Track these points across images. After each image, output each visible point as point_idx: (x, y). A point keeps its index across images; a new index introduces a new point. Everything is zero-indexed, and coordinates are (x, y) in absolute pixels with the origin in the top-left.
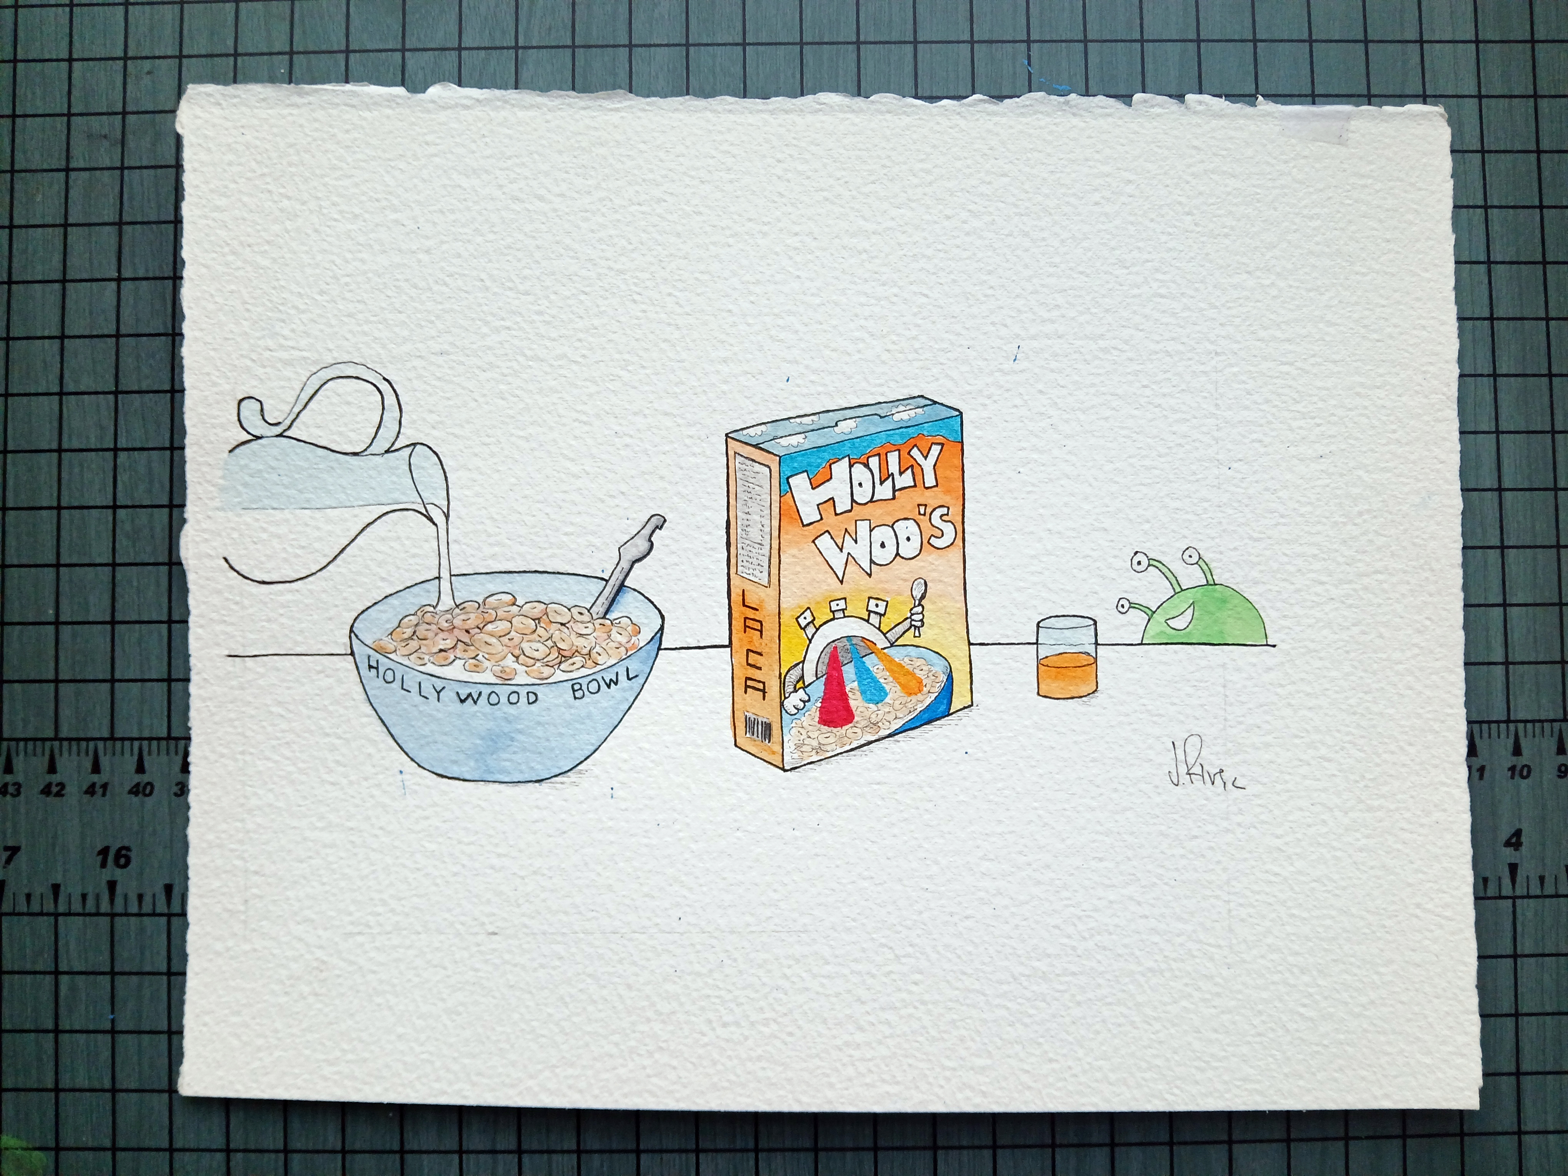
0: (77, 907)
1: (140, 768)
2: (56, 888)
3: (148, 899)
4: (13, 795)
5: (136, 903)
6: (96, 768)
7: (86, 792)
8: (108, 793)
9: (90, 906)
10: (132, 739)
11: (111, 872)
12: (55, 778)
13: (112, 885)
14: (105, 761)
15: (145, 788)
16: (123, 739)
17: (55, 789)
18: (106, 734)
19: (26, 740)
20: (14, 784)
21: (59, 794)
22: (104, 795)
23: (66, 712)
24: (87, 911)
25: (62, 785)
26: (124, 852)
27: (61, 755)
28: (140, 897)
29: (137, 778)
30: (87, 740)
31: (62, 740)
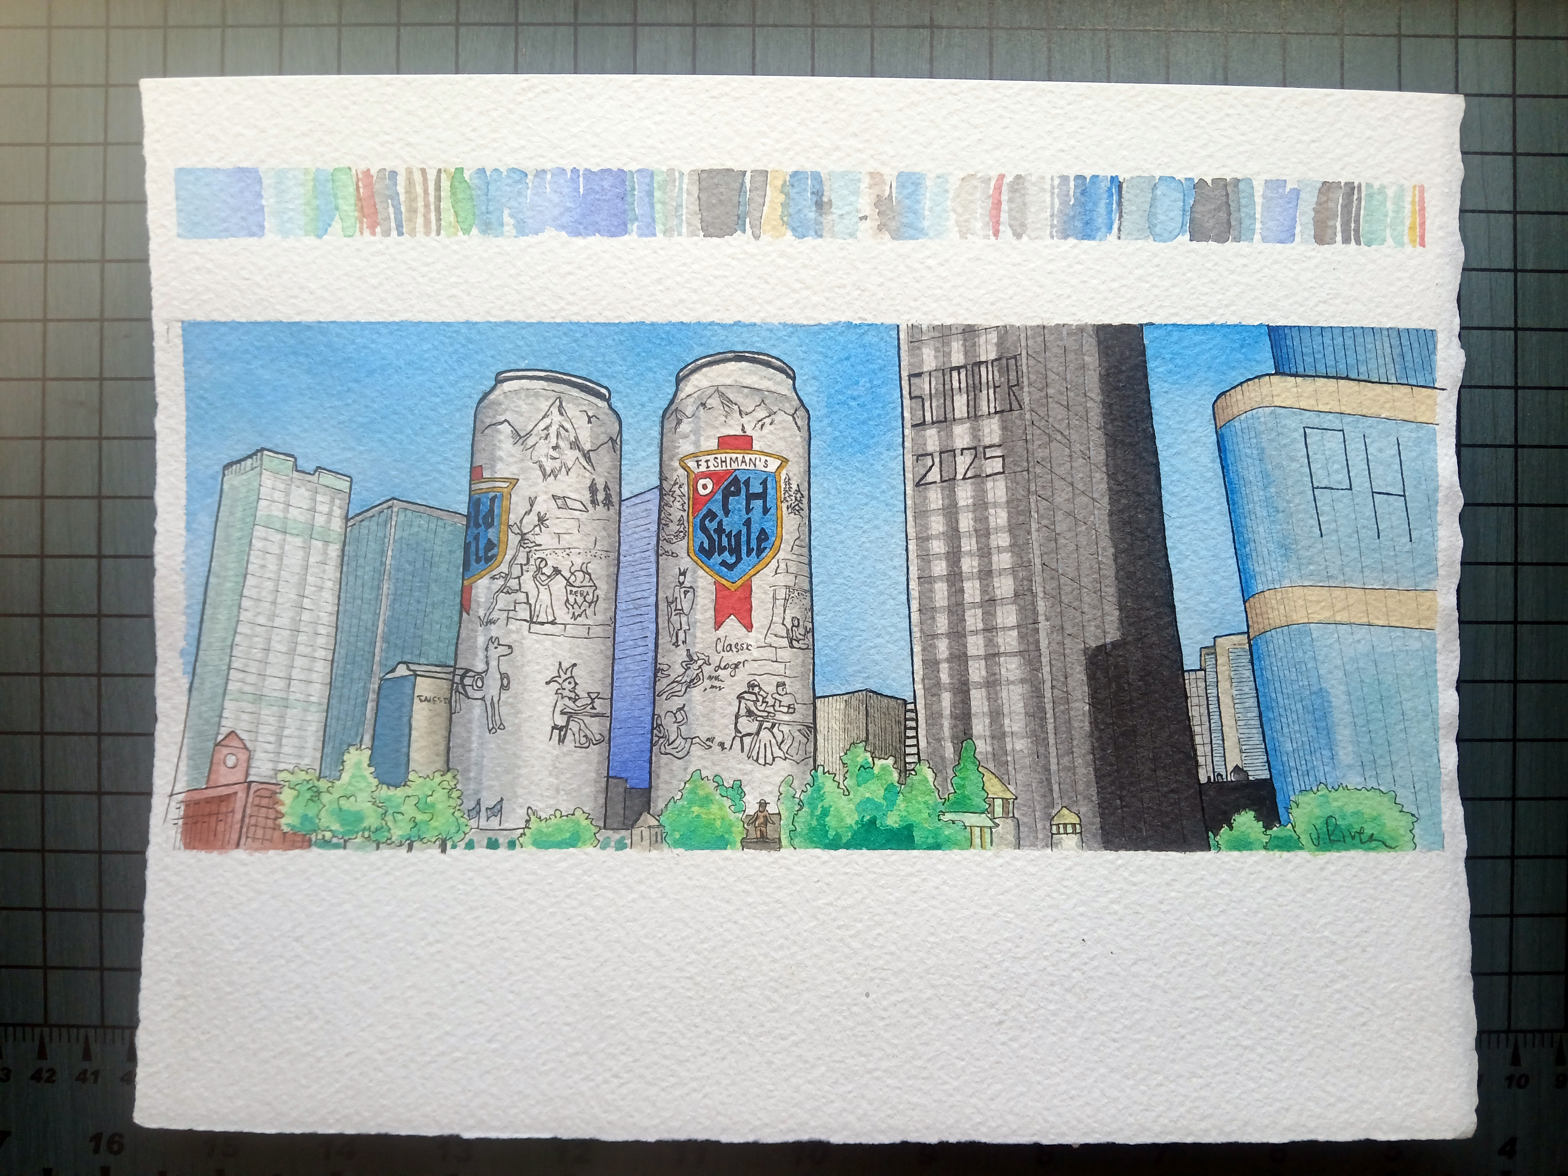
6: (87, 1055)
7: (77, 1079)
8: (100, 1079)
11: (104, 1157)
12: (45, 1064)
13: (105, 1171)
14: (95, 1048)
16: (113, 1027)
17: (45, 1075)
18: (96, 1022)
19: (14, 1025)
21: (49, 1080)
22: (95, 1081)
23: (53, 998)
25: (52, 1072)
26: (117, 1139)
27: (51, 1040)
30: (78, 1027)
31: (51, 1026)
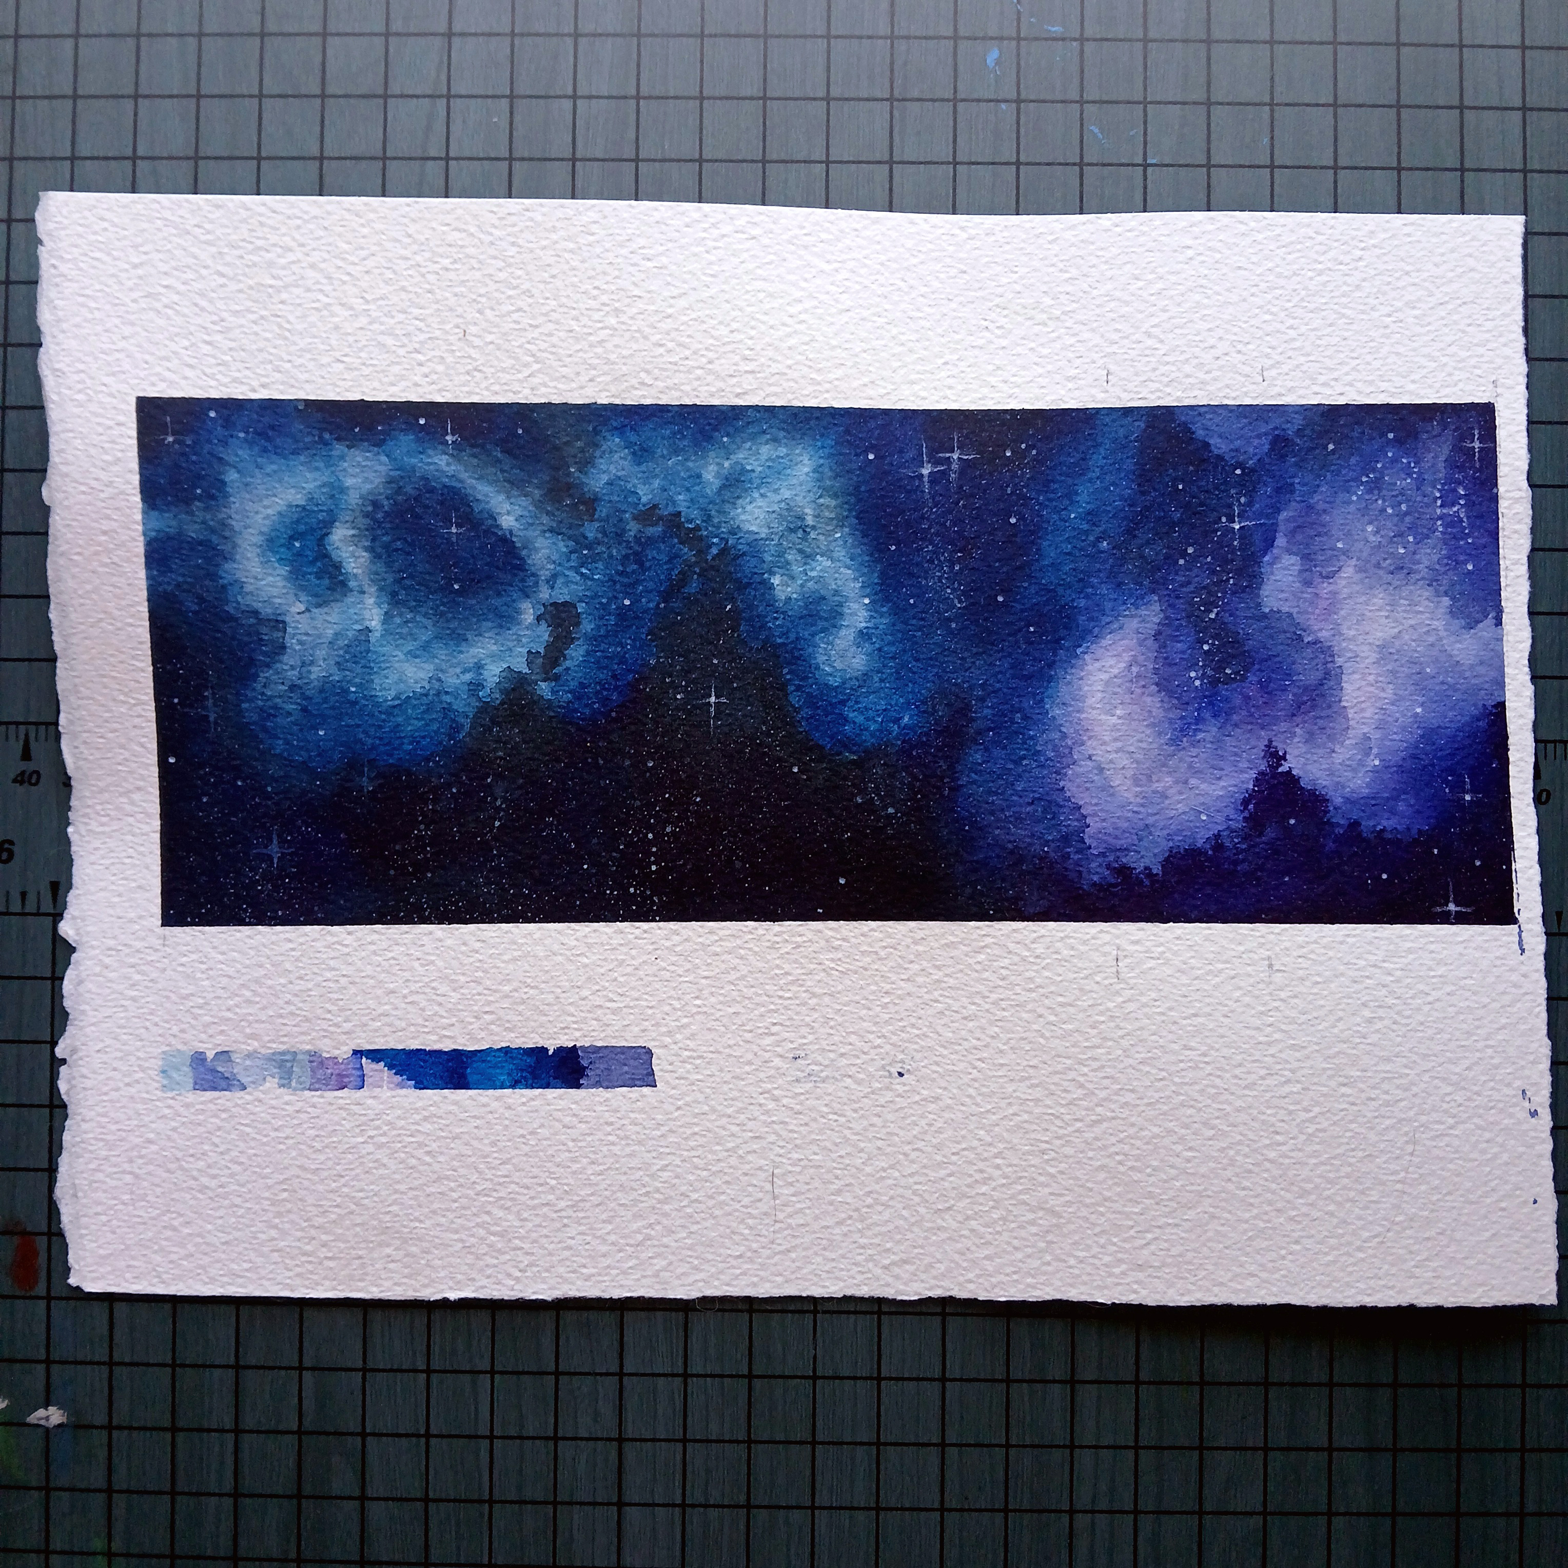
1: (26, 755)
3: (31, 898)
5: (19, 902)
10: (17, 724)
15: (31, 776)
28: (24, 895)
29: (23, 766)
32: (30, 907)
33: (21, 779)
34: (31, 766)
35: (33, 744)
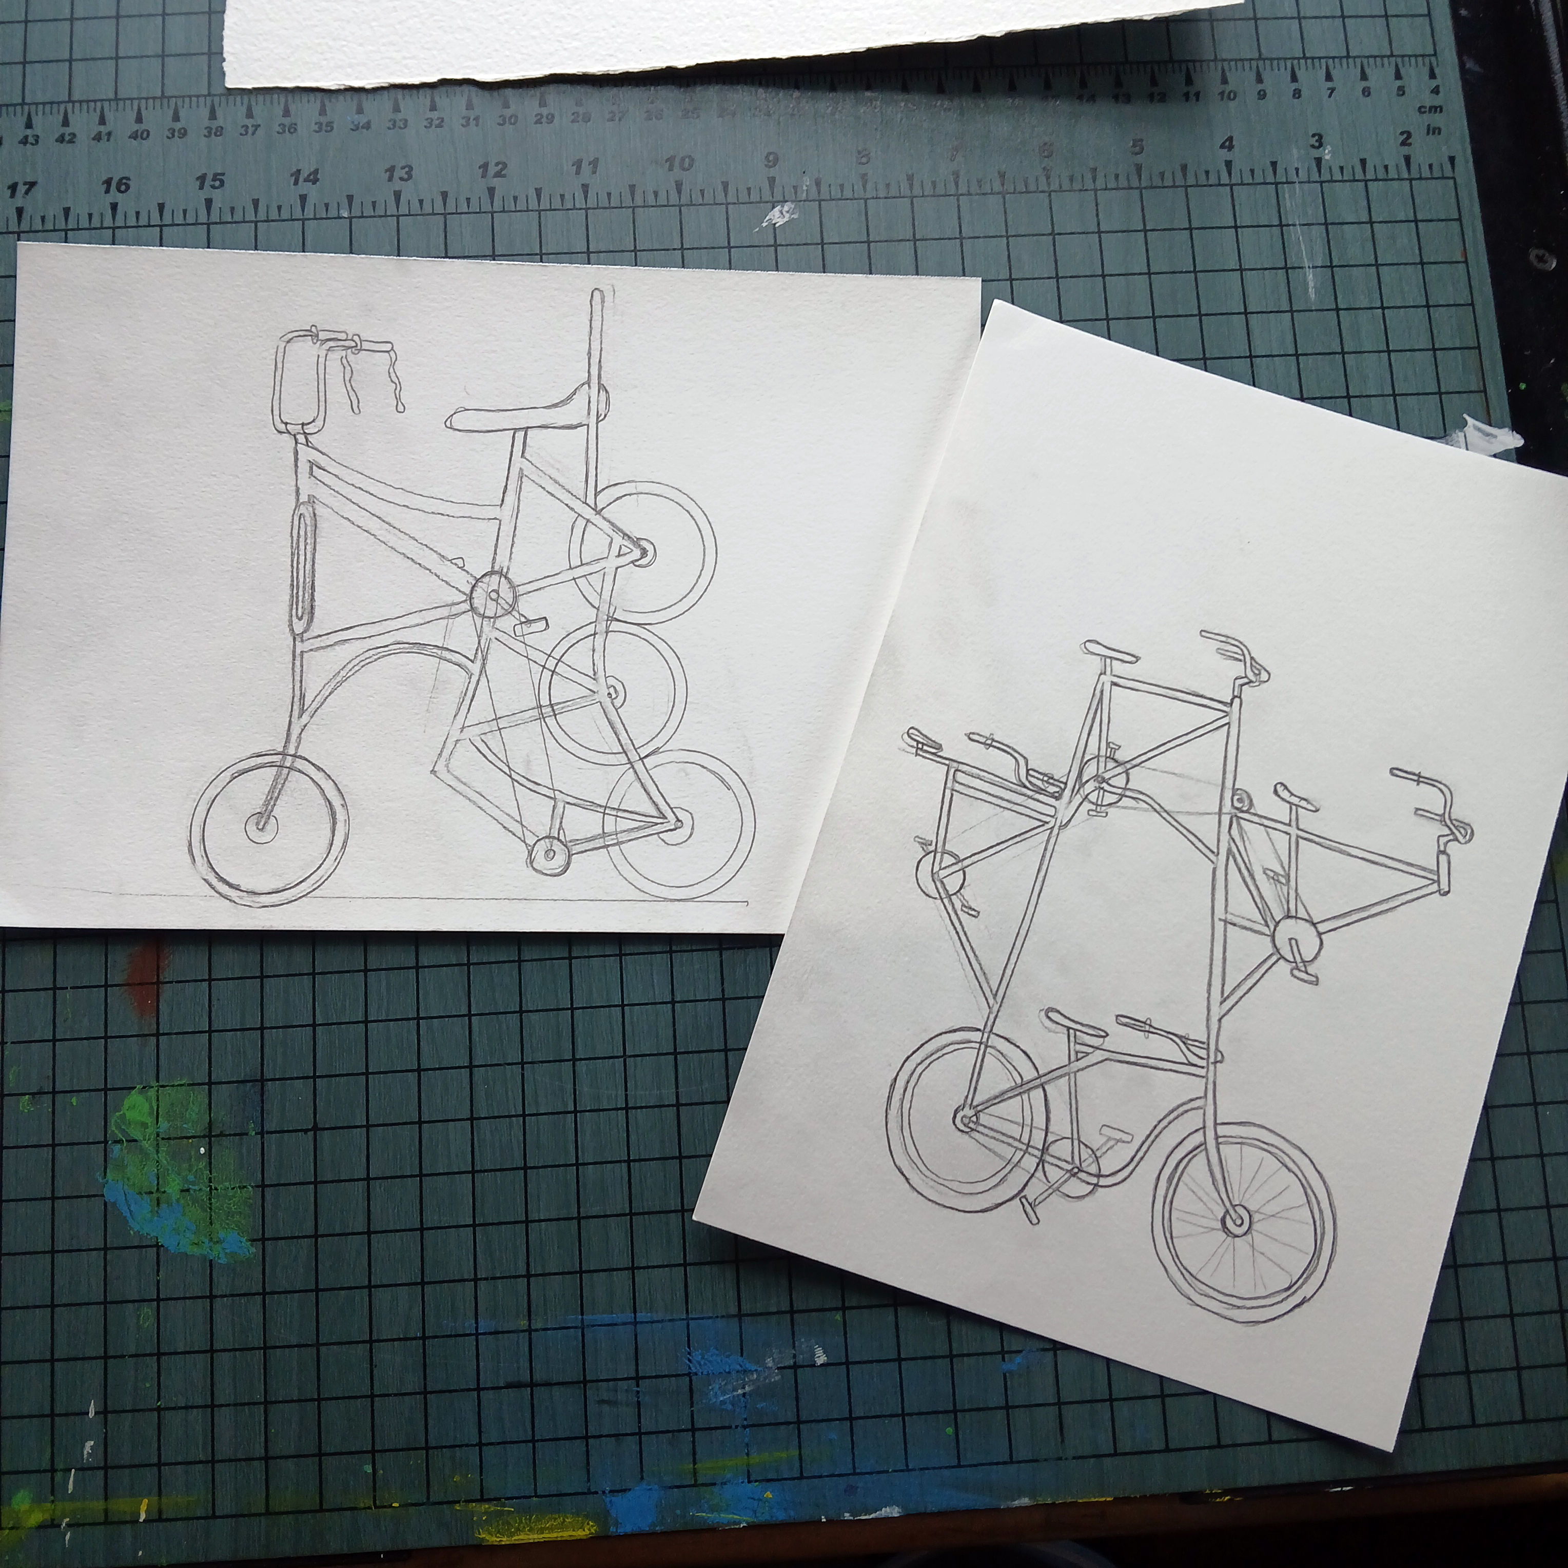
0: (84, 223)
1: (139, 120)
2: (67, 211)
3: (143, 216)
4: (32, 144)
5: (134, 219)
6: (102, 121)
7: (94, 139)
8: (112, 139)
9: (96, 223)
10: (132, 99)
11: (115, 197)
12: (68, 130)
13: (114, 207)
14: (109, 116)
15: (142, 133)
16: (124, 100)
17: (67, 138)
18: (111, 95)
19: (44, 104)
20: (33, 136)
21: (71, 142)
22: (108, 140)
23: (77, 82)
24: (93, 226)
25: (74, 135)
26: (124, 181)
27: (73, 113)
28: (138, 213)
29: (136, 127)
30: (95, 101)
31: (73, 102)
32: (143, 221)
33: (134, 136)
34: (143, 127)
35: (144, 113)
